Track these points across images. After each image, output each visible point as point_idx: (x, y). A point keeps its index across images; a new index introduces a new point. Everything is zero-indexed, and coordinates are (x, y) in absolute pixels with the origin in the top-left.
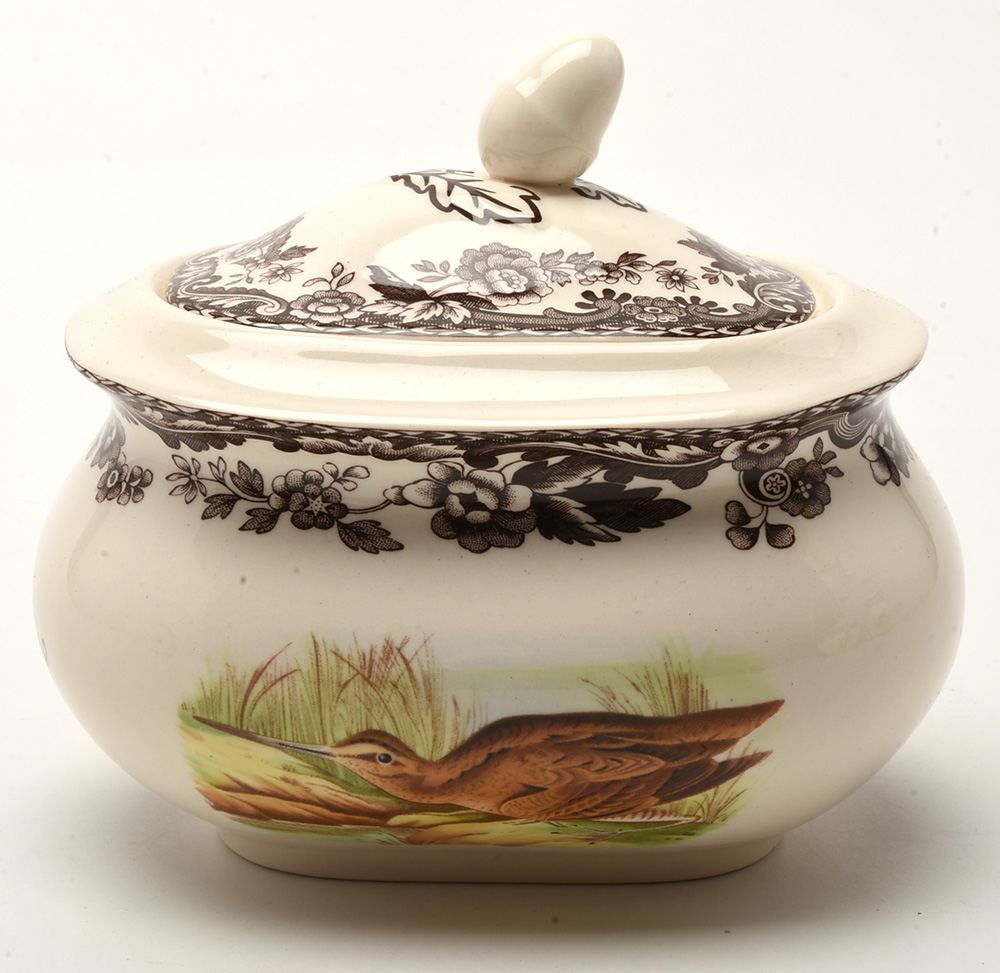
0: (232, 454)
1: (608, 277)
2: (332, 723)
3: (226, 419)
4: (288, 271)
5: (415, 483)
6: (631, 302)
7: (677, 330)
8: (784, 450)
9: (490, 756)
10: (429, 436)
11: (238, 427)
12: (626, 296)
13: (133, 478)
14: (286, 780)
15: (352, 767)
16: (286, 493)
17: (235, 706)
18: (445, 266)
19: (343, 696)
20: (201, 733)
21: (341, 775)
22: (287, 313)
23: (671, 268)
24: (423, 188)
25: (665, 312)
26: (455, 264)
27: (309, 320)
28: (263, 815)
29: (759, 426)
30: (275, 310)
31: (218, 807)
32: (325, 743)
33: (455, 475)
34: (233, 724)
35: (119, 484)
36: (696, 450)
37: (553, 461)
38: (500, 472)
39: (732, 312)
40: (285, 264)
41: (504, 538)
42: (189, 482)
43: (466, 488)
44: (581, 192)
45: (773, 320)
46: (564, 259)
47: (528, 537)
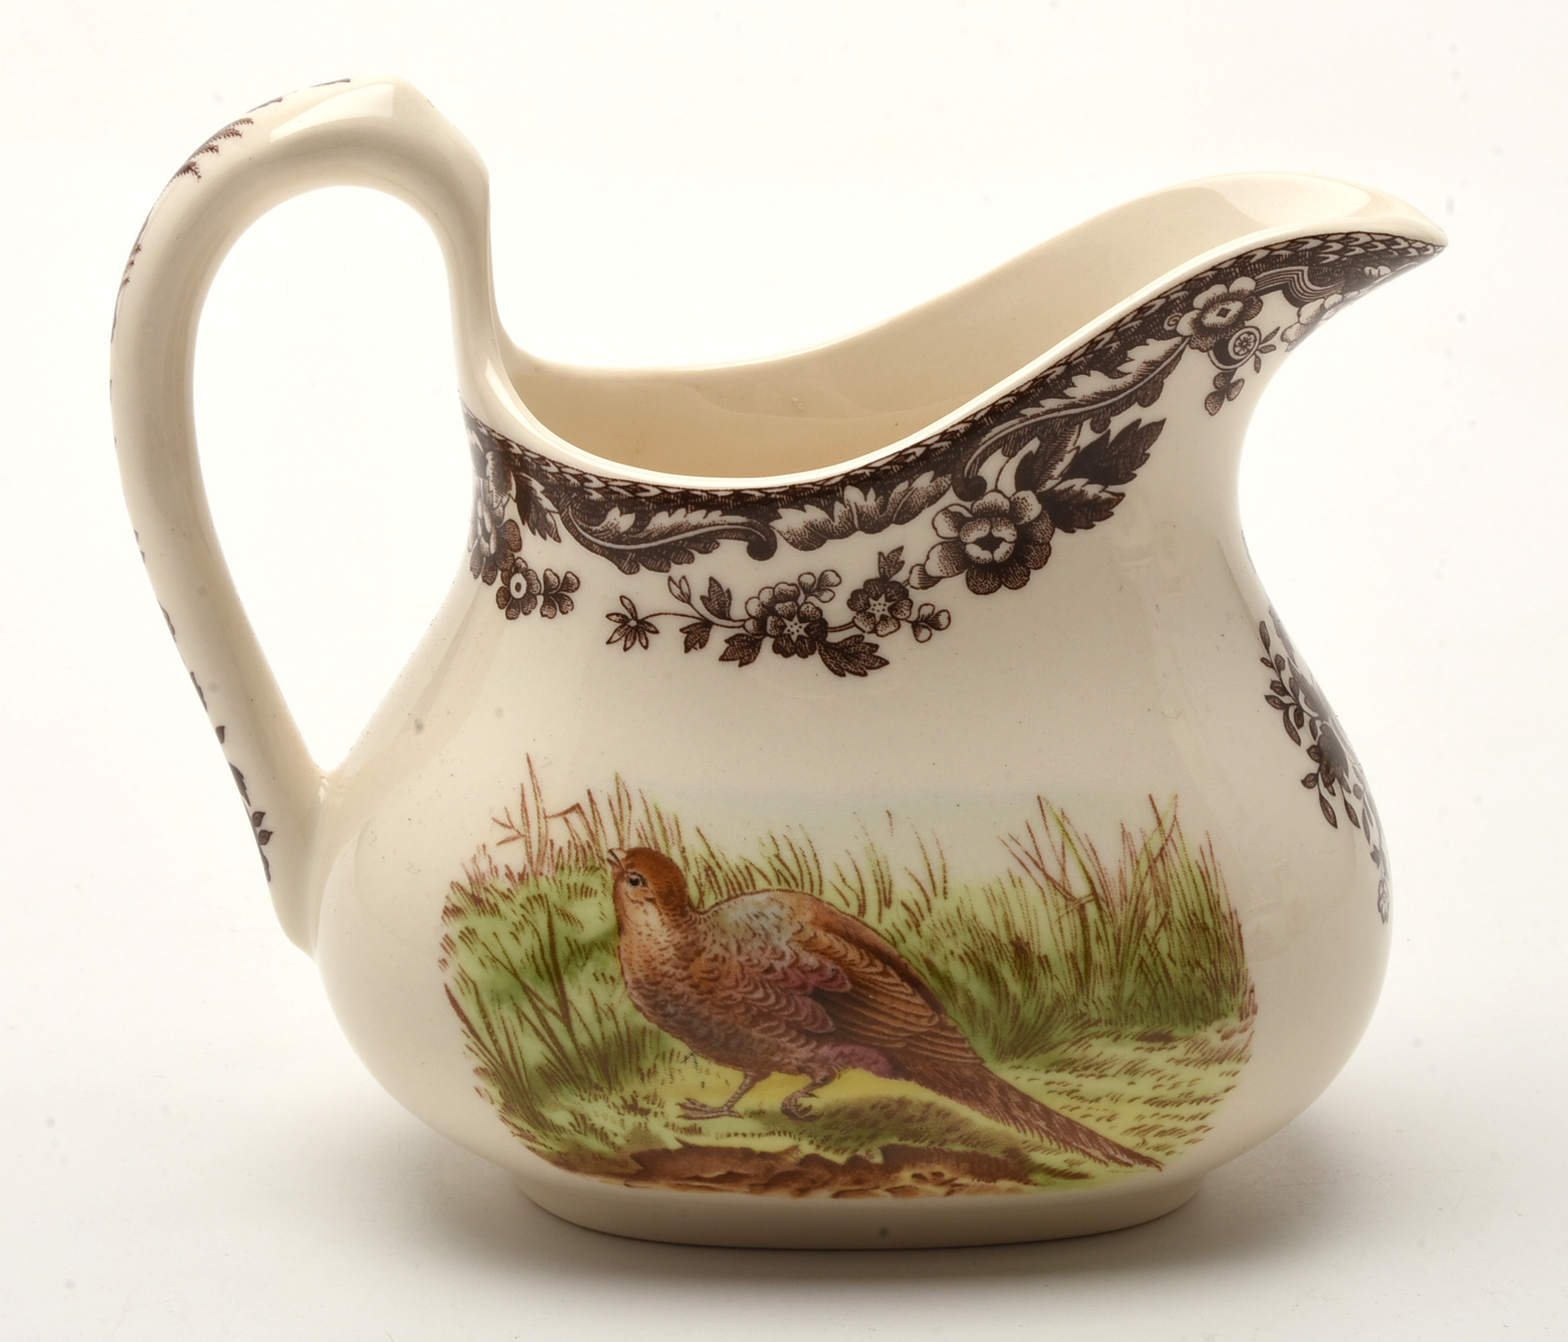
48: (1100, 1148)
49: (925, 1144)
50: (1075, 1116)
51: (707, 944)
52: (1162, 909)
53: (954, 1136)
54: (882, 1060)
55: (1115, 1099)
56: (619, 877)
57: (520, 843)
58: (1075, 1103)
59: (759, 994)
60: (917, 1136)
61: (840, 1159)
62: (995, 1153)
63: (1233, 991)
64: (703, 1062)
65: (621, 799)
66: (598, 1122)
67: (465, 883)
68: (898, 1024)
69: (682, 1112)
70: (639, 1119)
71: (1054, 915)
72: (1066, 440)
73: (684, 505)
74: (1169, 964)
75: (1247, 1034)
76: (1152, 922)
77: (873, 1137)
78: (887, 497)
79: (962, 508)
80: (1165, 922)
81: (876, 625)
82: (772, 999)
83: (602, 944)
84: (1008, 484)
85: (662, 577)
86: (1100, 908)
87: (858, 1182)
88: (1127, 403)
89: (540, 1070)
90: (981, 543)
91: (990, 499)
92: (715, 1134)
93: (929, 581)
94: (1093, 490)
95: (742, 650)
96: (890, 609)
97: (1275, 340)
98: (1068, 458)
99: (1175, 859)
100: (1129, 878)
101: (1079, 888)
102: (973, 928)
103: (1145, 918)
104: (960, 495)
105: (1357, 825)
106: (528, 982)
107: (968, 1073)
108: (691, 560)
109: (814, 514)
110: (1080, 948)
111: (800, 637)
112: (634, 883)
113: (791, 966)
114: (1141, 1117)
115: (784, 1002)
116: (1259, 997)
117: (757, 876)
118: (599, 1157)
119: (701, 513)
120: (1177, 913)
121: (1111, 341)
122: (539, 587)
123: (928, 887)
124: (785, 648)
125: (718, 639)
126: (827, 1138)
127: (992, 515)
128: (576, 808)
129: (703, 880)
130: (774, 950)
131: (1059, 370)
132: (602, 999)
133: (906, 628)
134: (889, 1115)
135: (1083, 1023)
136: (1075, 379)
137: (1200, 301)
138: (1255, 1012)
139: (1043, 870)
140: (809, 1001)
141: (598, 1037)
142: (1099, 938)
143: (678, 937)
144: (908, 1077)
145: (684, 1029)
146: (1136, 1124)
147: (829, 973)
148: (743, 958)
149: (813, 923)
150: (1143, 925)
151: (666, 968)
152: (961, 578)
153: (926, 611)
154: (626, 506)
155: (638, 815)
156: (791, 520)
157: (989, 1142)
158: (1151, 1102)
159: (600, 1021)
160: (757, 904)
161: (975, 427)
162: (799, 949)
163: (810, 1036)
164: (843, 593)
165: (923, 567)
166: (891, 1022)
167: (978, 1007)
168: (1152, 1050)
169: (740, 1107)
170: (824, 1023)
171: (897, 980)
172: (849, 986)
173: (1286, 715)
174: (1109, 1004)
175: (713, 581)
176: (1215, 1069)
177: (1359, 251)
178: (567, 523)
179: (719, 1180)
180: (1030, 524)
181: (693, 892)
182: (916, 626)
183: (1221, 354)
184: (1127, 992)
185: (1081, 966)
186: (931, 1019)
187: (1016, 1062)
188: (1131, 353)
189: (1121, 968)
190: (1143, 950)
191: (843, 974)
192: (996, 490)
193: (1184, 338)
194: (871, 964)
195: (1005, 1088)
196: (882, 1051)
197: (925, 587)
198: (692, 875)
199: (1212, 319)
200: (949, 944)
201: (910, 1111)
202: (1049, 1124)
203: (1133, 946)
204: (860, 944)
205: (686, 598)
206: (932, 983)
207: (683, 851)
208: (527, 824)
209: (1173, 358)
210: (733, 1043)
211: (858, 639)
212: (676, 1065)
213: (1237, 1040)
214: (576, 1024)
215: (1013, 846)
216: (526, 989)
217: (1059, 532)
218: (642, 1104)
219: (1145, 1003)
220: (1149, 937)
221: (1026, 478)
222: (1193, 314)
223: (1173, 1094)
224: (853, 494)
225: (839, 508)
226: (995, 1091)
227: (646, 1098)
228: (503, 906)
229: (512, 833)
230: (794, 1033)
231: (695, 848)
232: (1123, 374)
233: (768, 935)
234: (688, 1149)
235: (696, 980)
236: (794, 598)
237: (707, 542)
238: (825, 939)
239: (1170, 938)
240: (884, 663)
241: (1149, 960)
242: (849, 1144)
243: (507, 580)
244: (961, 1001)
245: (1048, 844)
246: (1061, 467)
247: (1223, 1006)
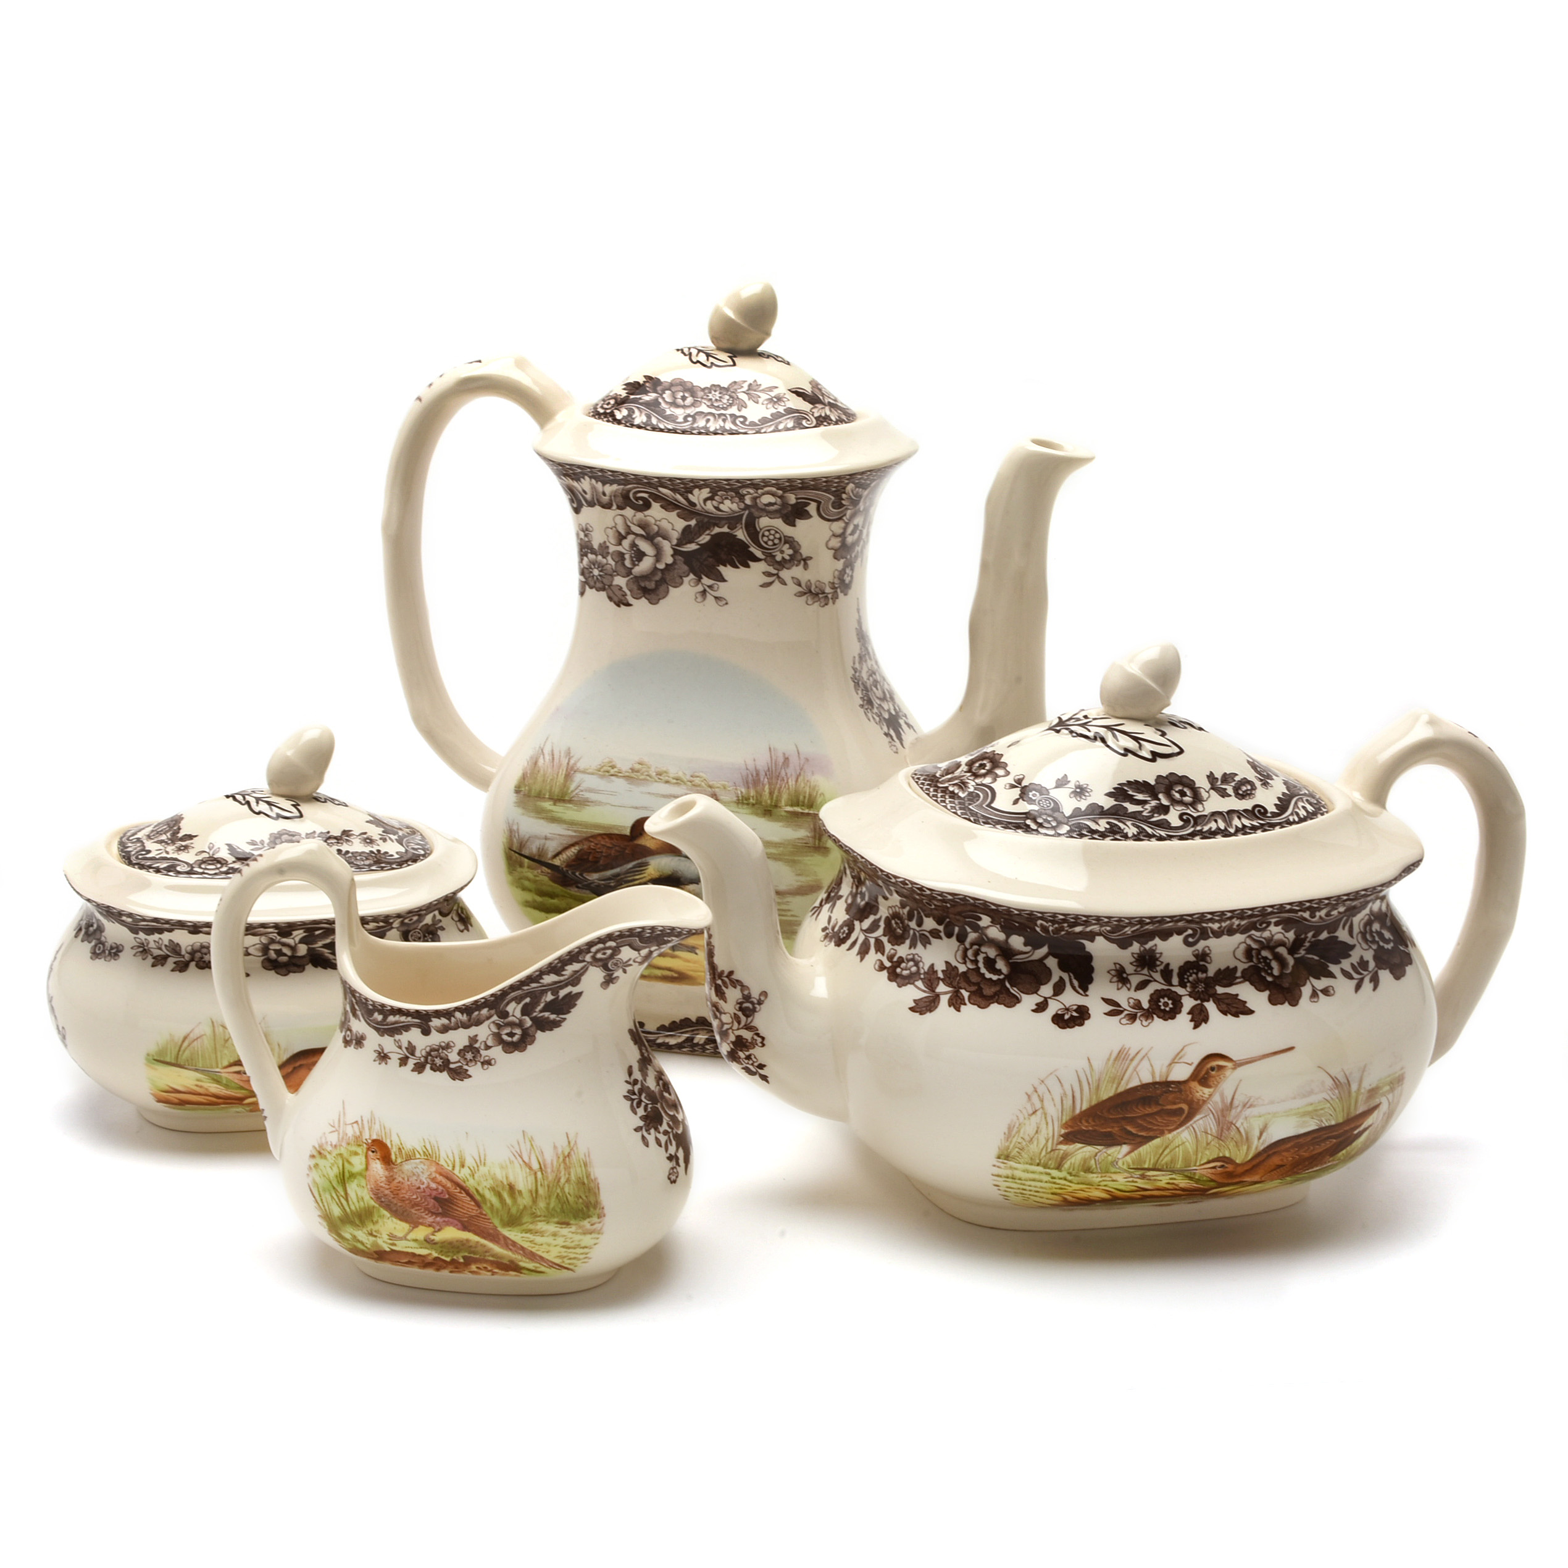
0: (166, 937)
1: (338, 843)
2: (221, 1058)
3: (167, 922)
4: (186, 847)
5: (254, 945)
6: (350, 855)
7: (373, 868)
8: (419, 921)
9: (295, 1068)
10: (263, 926)
11: (173, 925)
12: (347, 852)
13: (112, 948)
14: (197, 1086)
15: (229, 1077)
16: (193, 953)
17: (174, 1053)
18: (262, 842)
19: (227, 1045)
20: (156, 1067)
21: (224, 1082)
22: (192, 870)
23: (365, 836)
24: (243, 802)
25: (367, 859)
26: (267, 841)
27: (203, 873)
28: (182, 1103)
29: (410, 912)
30: (186, 869)
31: (159, 1101)
32: (217, 1067)
33: (272, 941)
34: (173, 1061)
35: (104, 951)
36: (381, 924)
37: (317, 933)
38: (293, 939)
39: (396, 856)
40: (184, 843)
41: (296, 968)
42: (143, 950)
43: (277, 947)
44: (317, 799)
45: (415, 859)
46: (316, 836)
47: (307, 967)
48: (545, 1262)
49: (478, 1256)
50: (533, 1250)
51: (397, 1177)
52: (567, 1176)
53: (487, 1254)
54: (459, 1224)
55: (549, 1245)
56: (368, 1149)
57: (336, 1133)
58: (533, 1245)
59: (415, 1197)
60: (474, 1253)
61: (448, 1259)
62: (505, 1261)
63: (595, 1207)
64: (394, 1220)
65: (372, 1121)
66: (360, 1239)
67: (317, 1146)
68: (465, 1212)
69: (388, 1237)
70: (374, 1239)
71: (525, 1175)
72: (541, 998)
73: (398, 1014)
74: (569, 1196)
75: (601, 1224)
76: (563, 1180)
77: (458, 1252)
78: (471, 1016)
79: (500, 1022)
80: (568, 1181)
81: (468, 1062)
82: (419, 1199)
83: (360, 1174)
84: (518, 1013)
85: (392, 1038)
86: (542, 1174)
87: (457, 1268)
88: (566, 985)
89: (339, 1217)
90: (507, 1034)
91: (511, 1019)
92: (401, 1246)
93: (488, 1048)
94: (553, 1017)
95: (419, 1068)
96: (474, 1057)
97: (631, 962)
98: (542, 1005)
99: (574, 1157)
100: (555, 1163)
101: (535, 1166)
102: (494, 1178)
103: (560, 1179)
104: (499, 1017)
105: (660, 1145)
106: (335, 1186)
107: (491, 1231)
108: (401, 1034)
109: (444, 1021)
110: (534, 1188)
111: (440, 1065)
112: (373, 1152)
113: (426, 1187)
114: (560, 1252)
115: (423, 1200)
116: (606, 1211)
117: (416, 1153)
118: (363, 1251)
119: (404, 1017)
120: (573, 1178)
121: (558, 963)
122: (354, 1037)
123: (478, 1162)
124: (434, 1068)
125: (411, 1062)
126: (441, 1251)
127: (512, 1024)
128: (356, 1122)
129: (397, 1153)
130: (421, 1181)
131: (537, 973)
132: (359, 1194)
133: (479, 1064)
134: (463, 1245)
135: (534, 1216)
136: (544, 977)
137: (593, 949)
138: (604, 1216)
139: (522, 1158)
140: (432, 1200)
141: (358, 1207)
142: (541, 1185)
143: (387, 1173)
144: (469, 1231)
145: (388, 1207)
146: (559, 1255)
147: (440, 1191)
148: (409, 1183)
149: (436, 1172)
150: (559, 1181)
151: (382, 1184)
152: (500, 1047)
153: (487, 1058)
154: (381, 1012)
155: (377, 1127)
156: (436, 1022)
157: (502, 1257)
158: (563, 1247)
159: (358, 1202)
160: (416, 1163)
161: (504, 993)
162: (429, 1181)
163: (433, 1213)
164: (456, 1050)
165: (485, 1042)
166: (463, 1211)
167: (495, 1208)
168: (562, 1228)
169: (409, 1237)
170: (438, 1210)
171: (465, 1195)
172: (447, 1196)
173: (632, 1103)
174: (544, 1209)
175: (409, 1042)
176: (588, 1237)
177: (659, 932)
178: (362, 1015)
179: (406, 1263)
180: (527, 1028)
181: (393, 1157)
182: (483, 1063)
183: (605, 967)
184: (552, 1205)
185: (534, 1195)
186: (477, 1210)
187: (509, 1229)
188: (566, 968)
189: (550, 1197)
190: (559, 1191)
191: (445, 1192)
192: (513, 1016)
193: (588, 962)
194: (456, 1189)
195: (506, 1238)
196: (460, 1221)
197: (486, 1049)
198: (394, 1151)
199: (599, 956)
200: (485, 1184)
201: (471, 1244)
202: (524, 1252)
203: (555, 1189)
204: (452, 1181)
205: (400, 1047)
206: (478, 1197)
207: (391, 1141)
208: (339, 1126)
209: (584, 970)
210: (405, 1214)
211: (461, 1067)
212: (385, 1220)
213: (597, 1226)
214: (350, 1202)
215: (512, 1148)
216: (334, 1188)
217: (539, 1032)
218: (375, 1233)
219: (559, 1210)
220: (561, 1186)
221: (526, 1011)
222: (591, 954)
223: (572, 1245)
224: (458, 1015)
225: (453, 1019)
226: (502, 1239)
227: (376, 1231)
228: (328, 1156)
229: (334, 1129)
230: (427, 1212)
231: (396, 1141)
232: (563, 975)
233: (419, 1175)
234: (393, 1251)
235: (392, 1190)
236: (437, 1050)
237: (407, 1028)
238: (440, 1178)
239: (569, 1187)
240: (470, 1076)
241: (561, 1194)
242: (449, 1254)
243: (346, 1032)
244: (489, 1205)
245: (525, 1149)
246: (539, 1008)
247: (590, 1213)
